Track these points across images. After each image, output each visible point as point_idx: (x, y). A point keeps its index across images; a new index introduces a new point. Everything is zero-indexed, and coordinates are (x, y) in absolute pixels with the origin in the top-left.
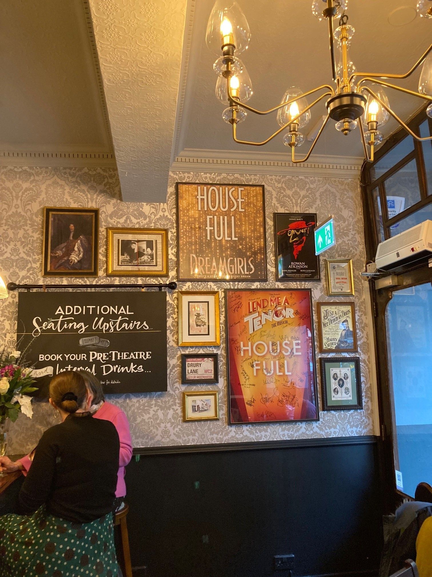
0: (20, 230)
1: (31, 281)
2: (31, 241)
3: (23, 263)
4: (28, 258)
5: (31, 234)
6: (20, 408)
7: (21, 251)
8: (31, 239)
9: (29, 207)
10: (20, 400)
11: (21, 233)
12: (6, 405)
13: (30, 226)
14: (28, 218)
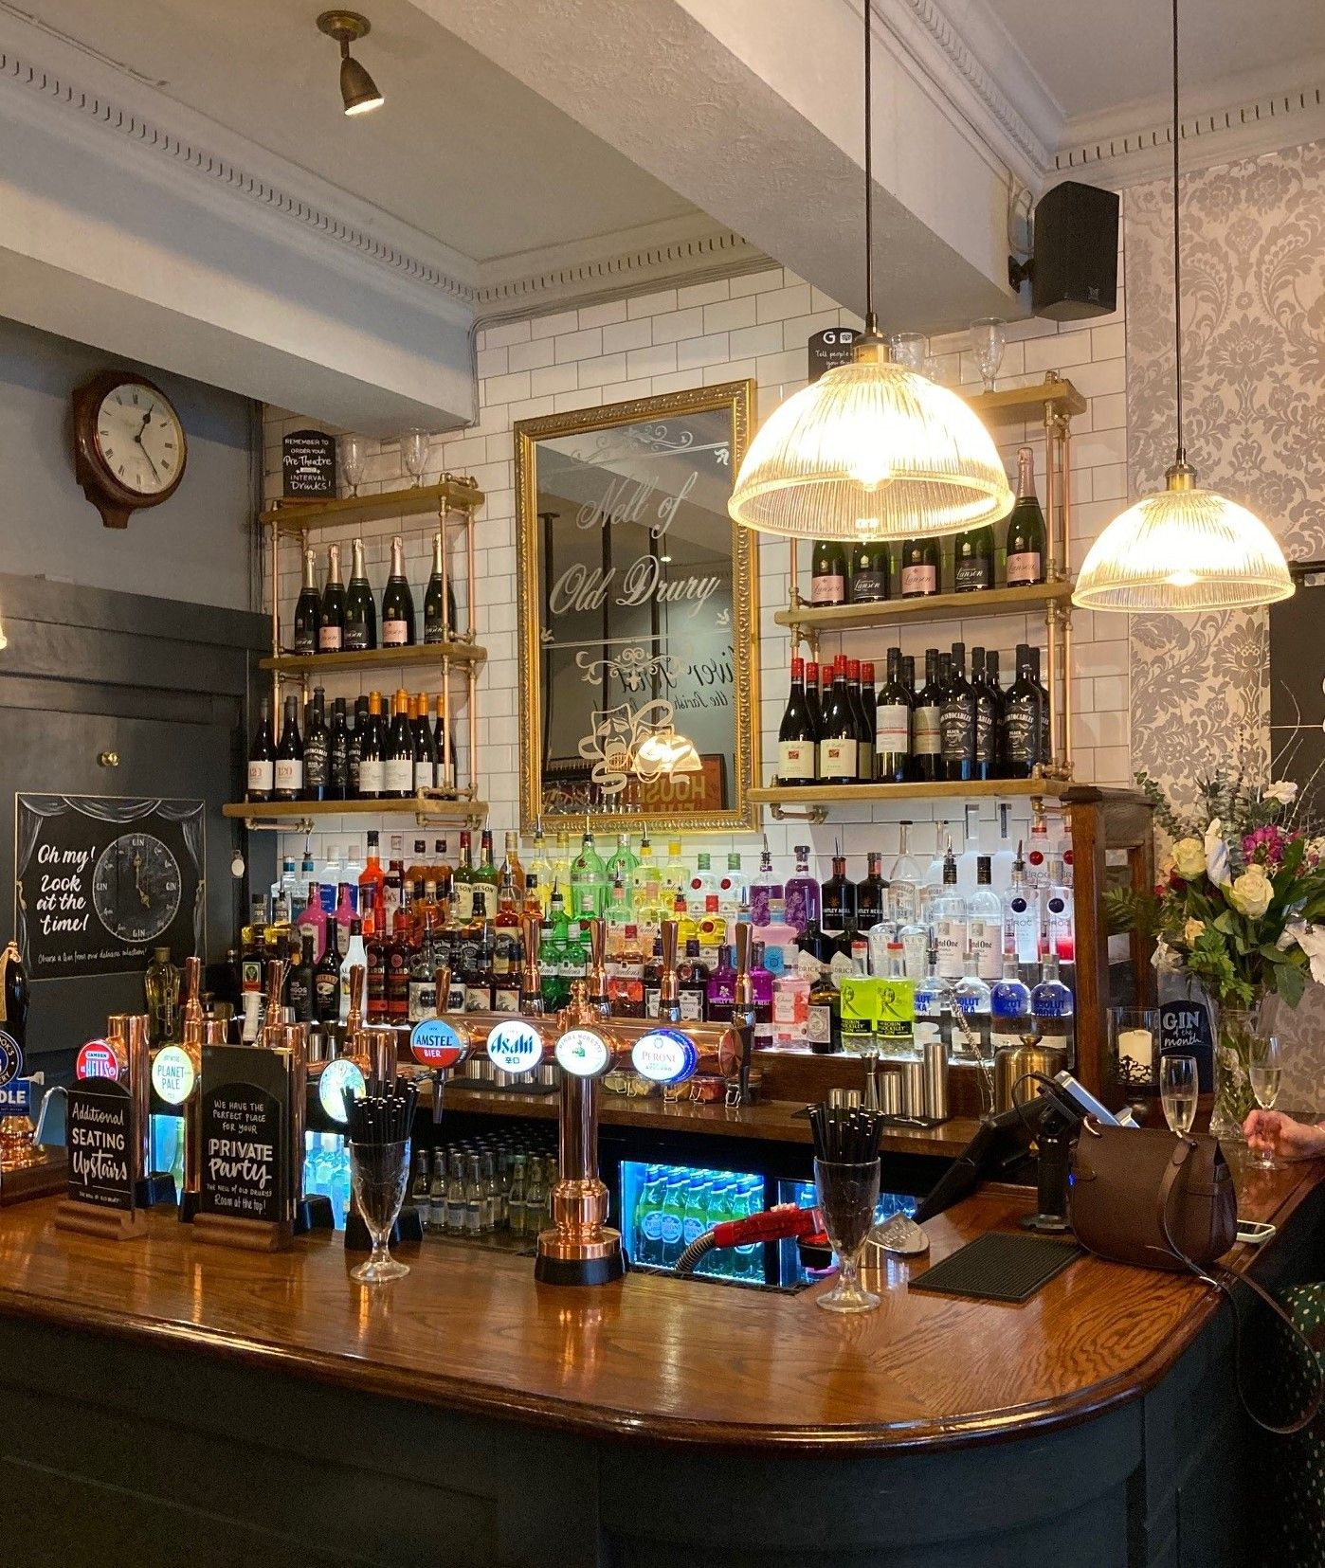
0: (1260, 379)
1: (1306, 550)
2: (1300, 412)
3: (1275, 491)
4: (1293, 473)
5: (1297, 389)
6: (1307, 964)
7: (1267, 451)
8: (1300, 405)
9: (1285, 295)
10: (1303, 940)
11: (1264, 390)
12: (1264, 954)
13: (1293, 360)
14: (1284, 335)
